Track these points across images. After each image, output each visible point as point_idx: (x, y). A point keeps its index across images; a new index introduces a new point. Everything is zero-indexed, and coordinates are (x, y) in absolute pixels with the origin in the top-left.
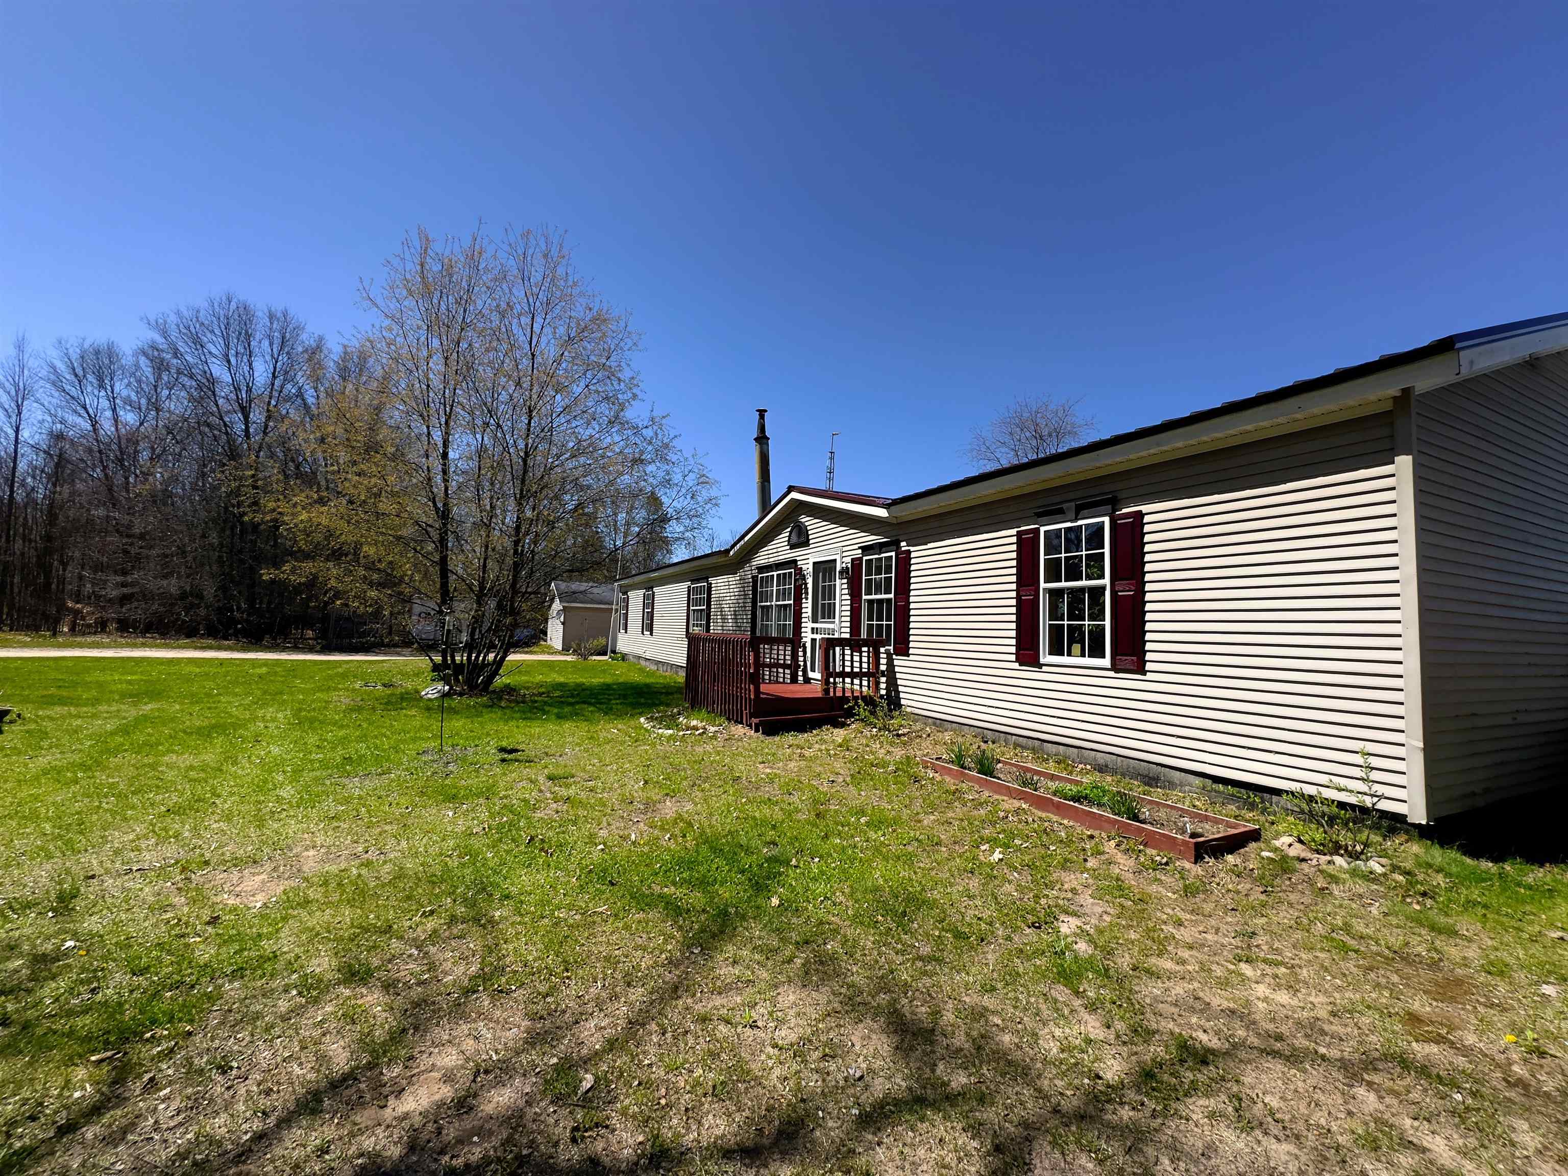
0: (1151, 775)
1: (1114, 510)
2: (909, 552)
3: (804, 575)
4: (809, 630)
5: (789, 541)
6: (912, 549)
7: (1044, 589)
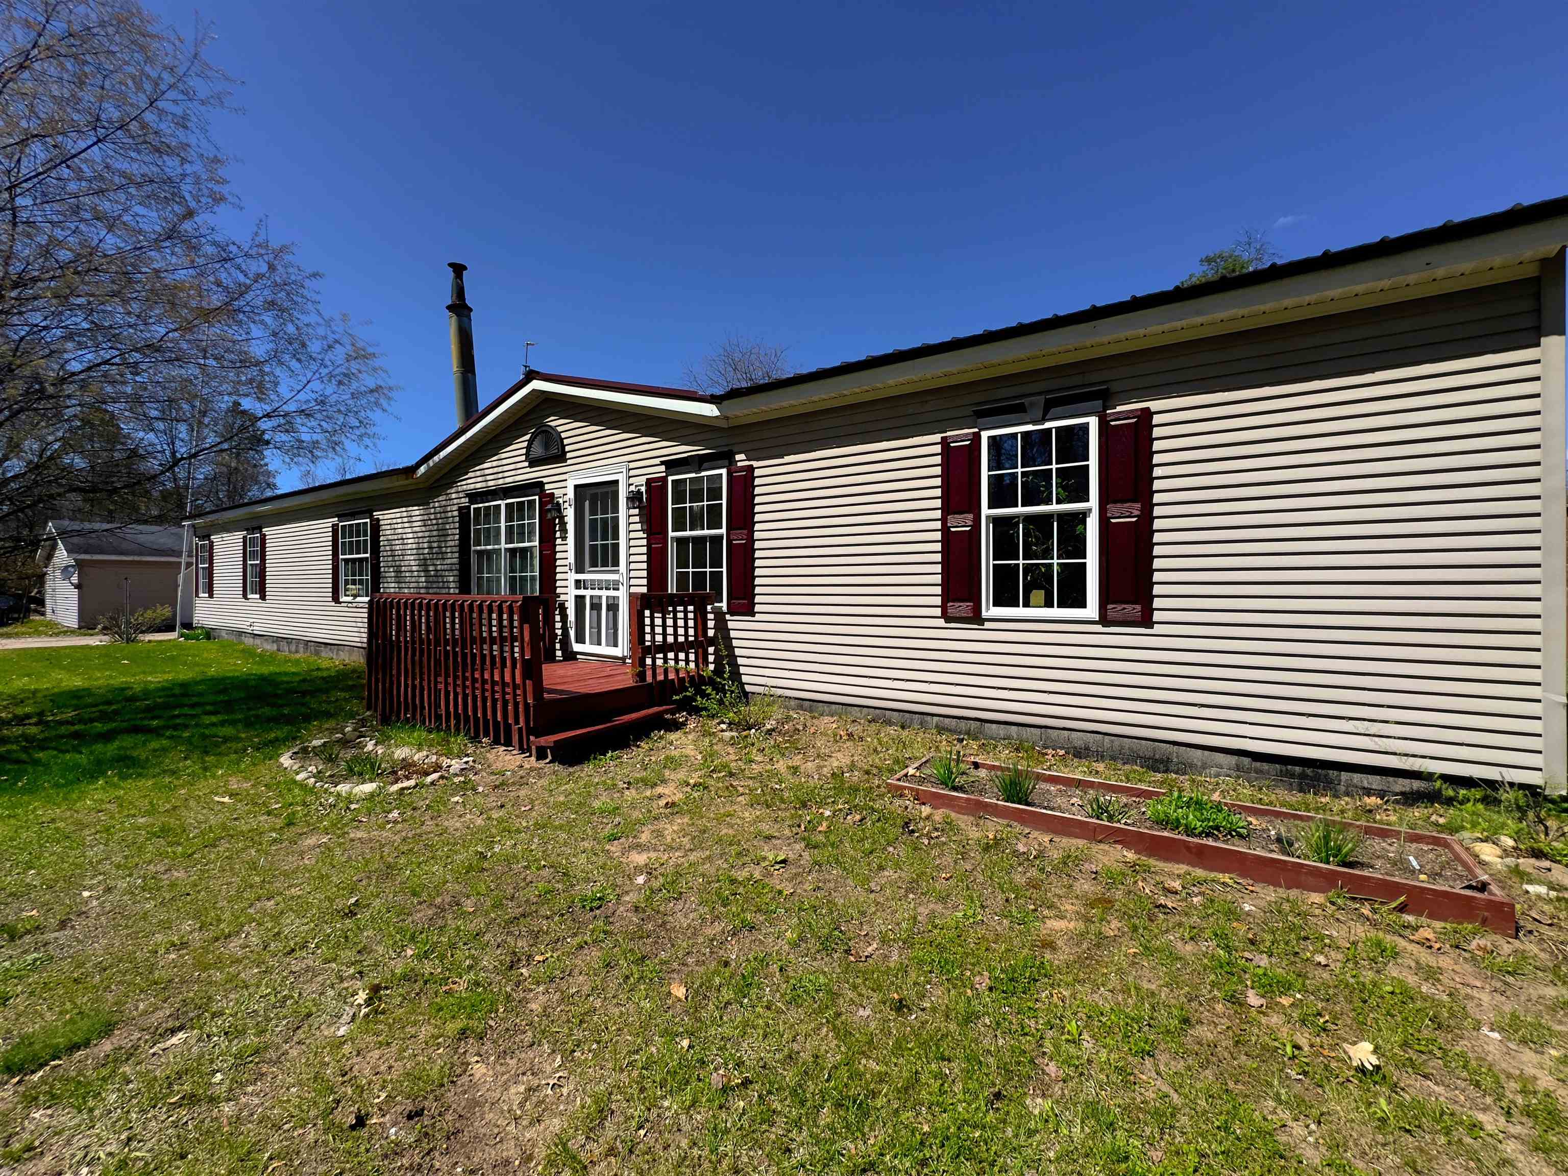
0: (1157, 757)
1: (1105, 408)
2: (751, 469)
3: (558, 504)
4: (571, 584)
5: (527, 454)
6: (755, 464)
7: (988, 517)
